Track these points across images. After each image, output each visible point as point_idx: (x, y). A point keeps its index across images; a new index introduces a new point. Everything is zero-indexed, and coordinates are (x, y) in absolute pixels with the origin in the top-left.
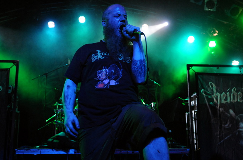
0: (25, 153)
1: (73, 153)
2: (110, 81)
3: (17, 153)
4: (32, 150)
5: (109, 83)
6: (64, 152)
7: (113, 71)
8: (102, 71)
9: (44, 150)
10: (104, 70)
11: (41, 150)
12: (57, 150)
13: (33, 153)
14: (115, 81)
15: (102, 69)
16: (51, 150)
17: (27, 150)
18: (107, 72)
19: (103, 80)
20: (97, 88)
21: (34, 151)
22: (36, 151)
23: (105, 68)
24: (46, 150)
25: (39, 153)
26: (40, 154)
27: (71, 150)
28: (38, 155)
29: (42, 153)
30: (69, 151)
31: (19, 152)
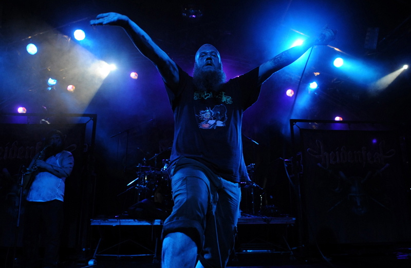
0: (102, 224)
1: (159, 224)
2: (216, 122)
3: (92, 224)
4: (110, 220)
5: (215, 124)
6: (149, 222)
7: (219, 112)
8: (206, 112)
9: (124, 220)
10: (208, 111)
11: (121, 220)
12: (140, 220)
13: (111, 224)
14: (222, 122)
15: (205, 109)
16: (133, 220)
17: (104, 220)
18: (211, 113)
19: (208, 121)
20: (201, 127)
21: (112, 222)
22: (116, 222)
23: (209, 109)
24: (127, 220)
25: (119, 224)
26: (120, 226)
27: (156, 220)
28: (117, 226)
29: (121, 224)
30: (154, 222)
31: (95, 223)
